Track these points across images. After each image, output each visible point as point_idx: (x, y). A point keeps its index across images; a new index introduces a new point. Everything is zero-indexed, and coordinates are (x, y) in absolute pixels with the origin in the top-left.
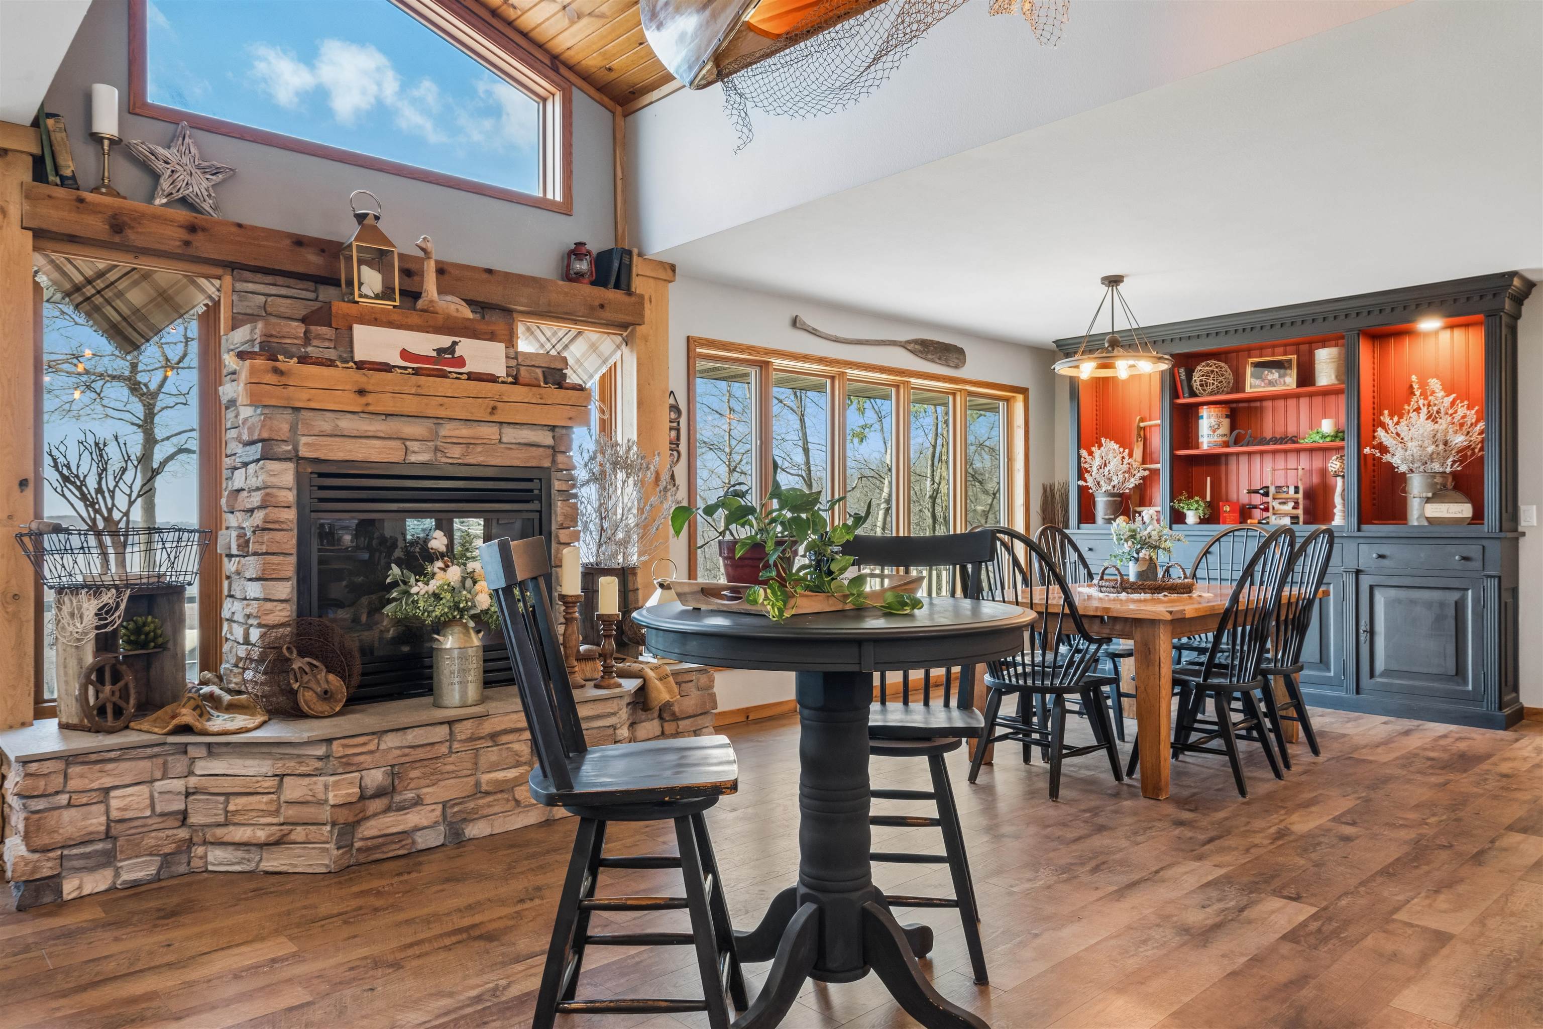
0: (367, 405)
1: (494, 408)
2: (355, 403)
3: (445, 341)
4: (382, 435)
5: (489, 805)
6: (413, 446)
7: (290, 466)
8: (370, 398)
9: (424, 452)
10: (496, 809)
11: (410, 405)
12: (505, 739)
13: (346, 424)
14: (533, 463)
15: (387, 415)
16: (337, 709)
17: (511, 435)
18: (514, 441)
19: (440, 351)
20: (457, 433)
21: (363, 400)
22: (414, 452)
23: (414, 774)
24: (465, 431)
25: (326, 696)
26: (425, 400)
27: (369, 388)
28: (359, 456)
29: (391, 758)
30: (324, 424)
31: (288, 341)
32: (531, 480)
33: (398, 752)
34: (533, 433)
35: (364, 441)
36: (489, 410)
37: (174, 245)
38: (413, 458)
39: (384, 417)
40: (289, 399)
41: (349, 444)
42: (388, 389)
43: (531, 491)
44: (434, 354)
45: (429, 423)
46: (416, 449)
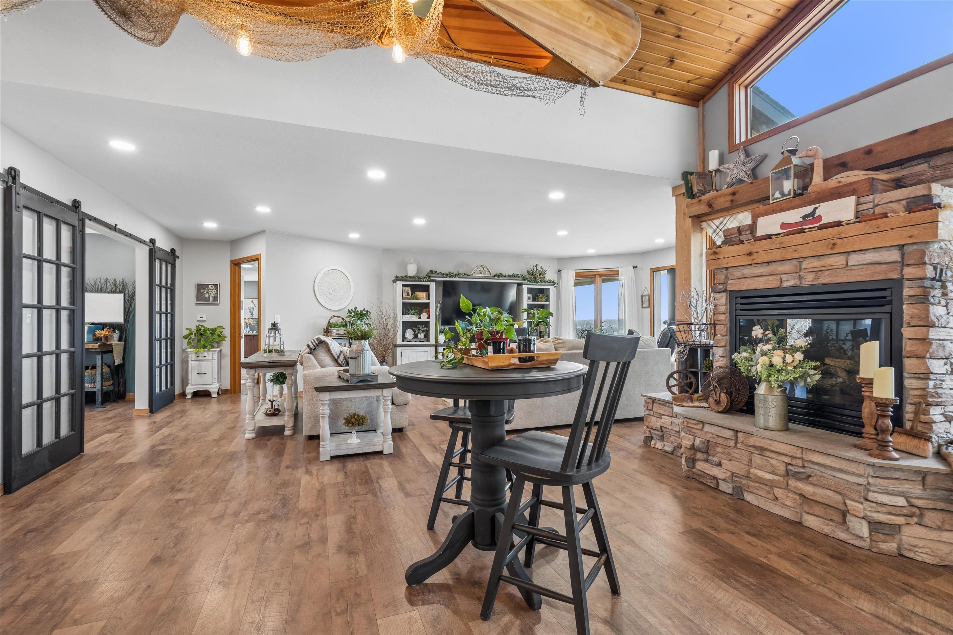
0: (753, 260)
1: (834, 244)
2: (746, 260)
3: (808, 209)
4: (766, 274)
5: (755, 488)
6: (784, 277)
7: (724, 295)
8: (754, 256)
9: (791, 280)
10: (761, 493)
11: (776, 255)
12: (768, 454)
13: (747, 271)
14: (880, 277)
15: (768, 263)
16: (720, 410)
17: (854, 259)
18: (857, 263)
19: (804, 217)
20: (811, 265)
21: (752, 257)
22: (784, 281)
23: (719, 450)
24: (816, 263)
25: (718, 402)
26: (785, 250)
27: (754, 251)
28: (753, 287)
29: (708, 437)
30: (738, 273)
31: (732, 236)
32: (885, 289)
33: (711, 435)
34: (876, 254)
35: (757, 278)
36: (831, 246)
37: (728, 204)
38: (785, 284)
39: (767, 264)
40: (720, 264)
41: (748, 281)
42: (764, 249)
43: (885, 297)
44: (801, 220)
45: (795, 262)
46: (785, 279)
